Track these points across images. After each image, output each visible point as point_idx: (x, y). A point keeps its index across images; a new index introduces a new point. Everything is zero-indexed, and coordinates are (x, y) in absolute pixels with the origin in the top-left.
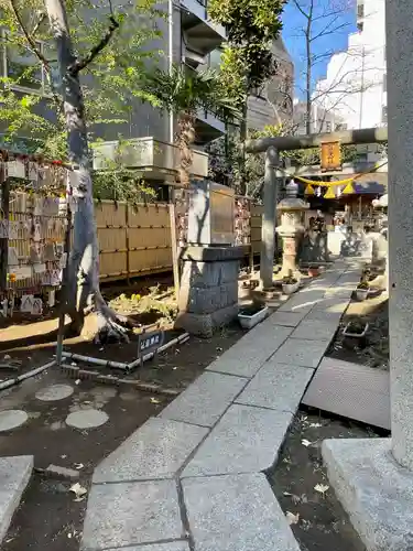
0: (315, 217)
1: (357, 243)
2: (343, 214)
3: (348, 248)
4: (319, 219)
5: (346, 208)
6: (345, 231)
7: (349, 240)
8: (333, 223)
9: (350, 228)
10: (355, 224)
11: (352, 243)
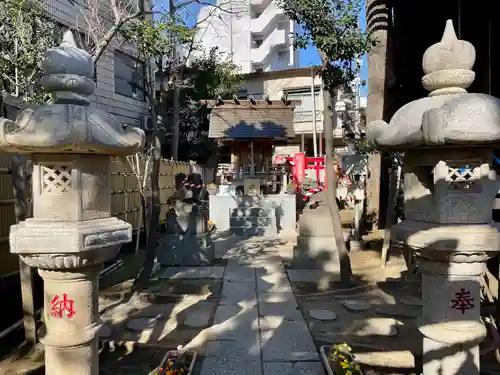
0: (187, 172)
1: (255, 213)
2: (231, 167)
3: (242, 221)
4: (192, 178)
5: (233, 158)
6: (233, 193)
7: (242, 206)
8: (216, 181)
9: (240, 189)
10: (247, 183)
11: (248, 213)
